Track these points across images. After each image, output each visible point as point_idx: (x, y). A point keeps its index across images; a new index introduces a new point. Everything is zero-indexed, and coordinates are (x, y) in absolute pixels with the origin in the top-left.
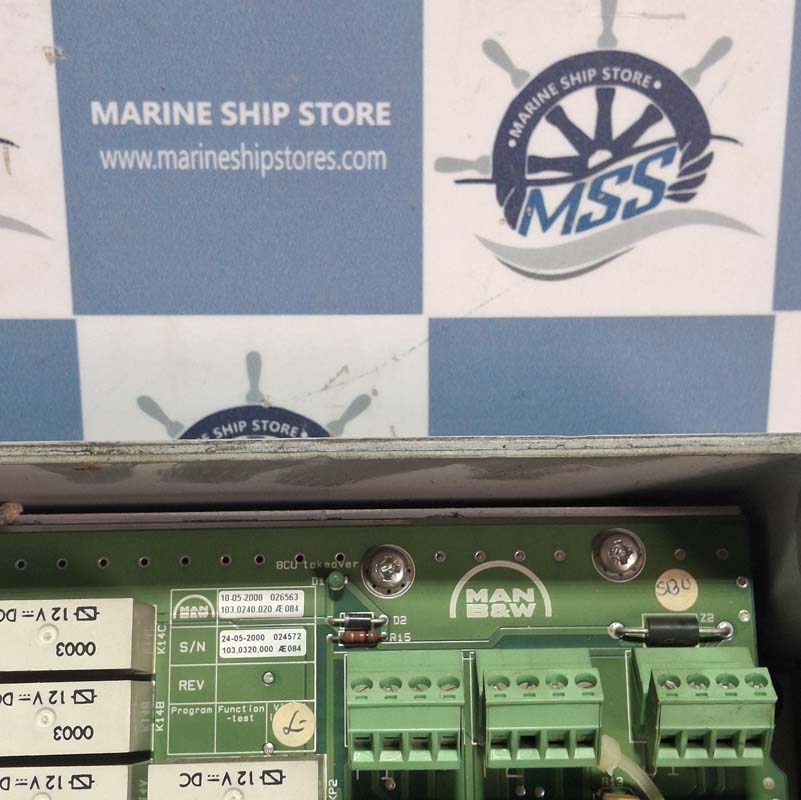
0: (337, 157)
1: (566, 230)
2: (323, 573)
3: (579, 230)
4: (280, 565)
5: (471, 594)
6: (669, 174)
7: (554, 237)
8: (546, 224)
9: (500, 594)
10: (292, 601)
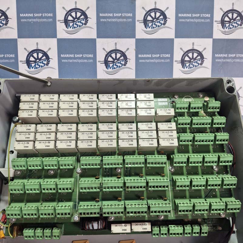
0: (164, 60)
1: (189, 68)
2: (169, 97)
3: (190, 68)
4: (164, 96)
5: (185, 99)
6: (200, 62)
7: (187, 69)
8: (187, 68)
9: (188, 99)
10: (166, 100)
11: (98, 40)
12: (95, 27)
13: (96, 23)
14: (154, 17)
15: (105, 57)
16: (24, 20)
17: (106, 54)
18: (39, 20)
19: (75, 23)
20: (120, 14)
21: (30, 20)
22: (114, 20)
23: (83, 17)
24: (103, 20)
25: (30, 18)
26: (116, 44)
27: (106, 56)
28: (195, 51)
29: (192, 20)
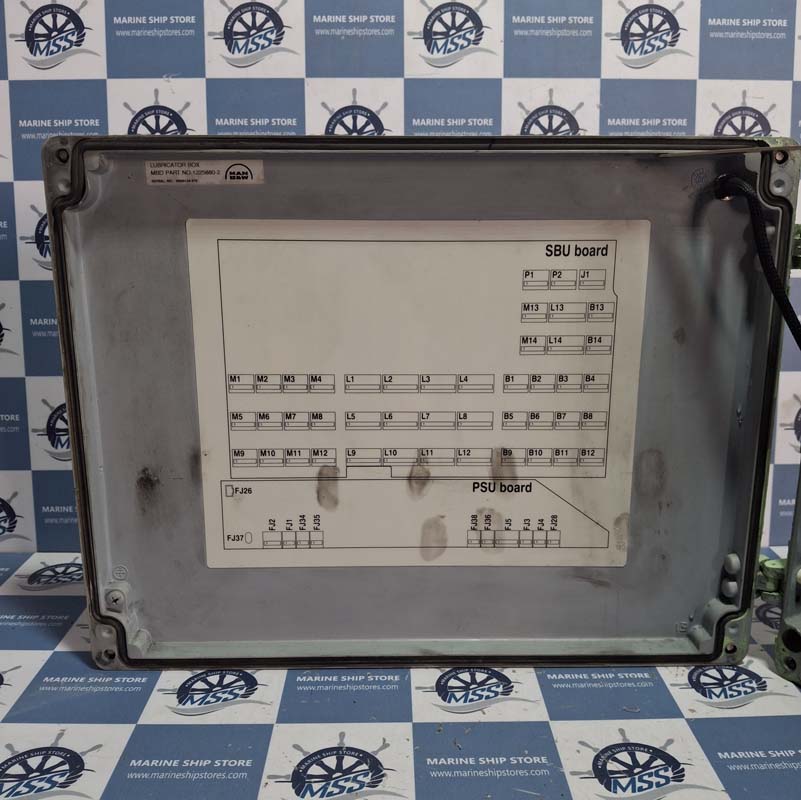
11: (507, 83)
12: (500, 49)
13: (502, 39)
14: (647, 25)
15: (524, 126)
16: (322, 32)
17: (526, 116)
18: (359, 32)
19: (450, 39)
20: (564, 19)
21: (338, 32)
22: (547, 33)
23: (470, 24)
24: (521, 33)
25: (338, 25)
26: (551, 91)
27: (526, 121)
28: (749, 113)
29: (742, 35)
